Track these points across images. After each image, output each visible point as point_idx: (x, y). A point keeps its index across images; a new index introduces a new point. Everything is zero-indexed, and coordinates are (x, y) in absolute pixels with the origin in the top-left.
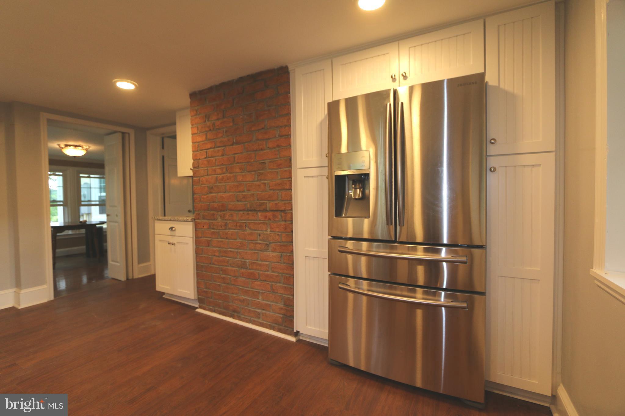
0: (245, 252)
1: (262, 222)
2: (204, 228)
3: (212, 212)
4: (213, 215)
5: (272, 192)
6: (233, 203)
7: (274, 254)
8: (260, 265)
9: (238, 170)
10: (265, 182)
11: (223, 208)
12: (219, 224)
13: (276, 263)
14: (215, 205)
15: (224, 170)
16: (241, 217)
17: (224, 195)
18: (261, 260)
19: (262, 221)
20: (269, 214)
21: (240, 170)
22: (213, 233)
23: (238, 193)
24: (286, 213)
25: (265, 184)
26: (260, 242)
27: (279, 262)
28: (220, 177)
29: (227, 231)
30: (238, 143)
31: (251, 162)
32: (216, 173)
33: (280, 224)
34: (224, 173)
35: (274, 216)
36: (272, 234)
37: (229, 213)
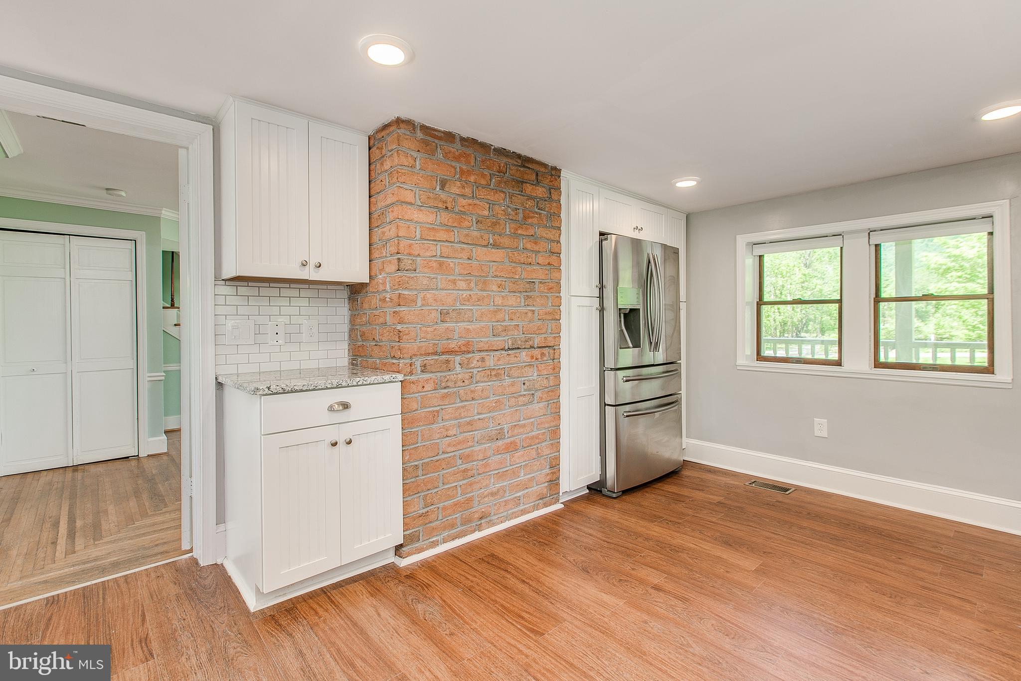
0: (501, 414)
1: (527, 364)
2: (425, 389)
3: (444, 357)
4: (448, 361)
5: (540, 322)
6: (487, 339)
7: (541, 405)
8: (524, 426)
9: (495, 288)
10: (534, 309)
11: (466, 350)
12: (460, 376)
13: (542, 417)
14: (453, 345)
15: (473, 285)
16: (499, 360)
17: (471, 327)
18: (524, 419)
19: (527, 362)
20: (537, 352)
21: (499, 287)
22: (444, 397)
23: (494, 324)
24: (554, 350)
25: (533, 311)
26: (525, 393)
27: (545, 415)
28: (464, 296)
29: (472, 387)
30: (496, 246)
31: (516, 279)
32: (457, 288)
33: (547, 364)
34: (470, 290)
35: (543, 354)
36: (539, 379)
37: (477, 356)
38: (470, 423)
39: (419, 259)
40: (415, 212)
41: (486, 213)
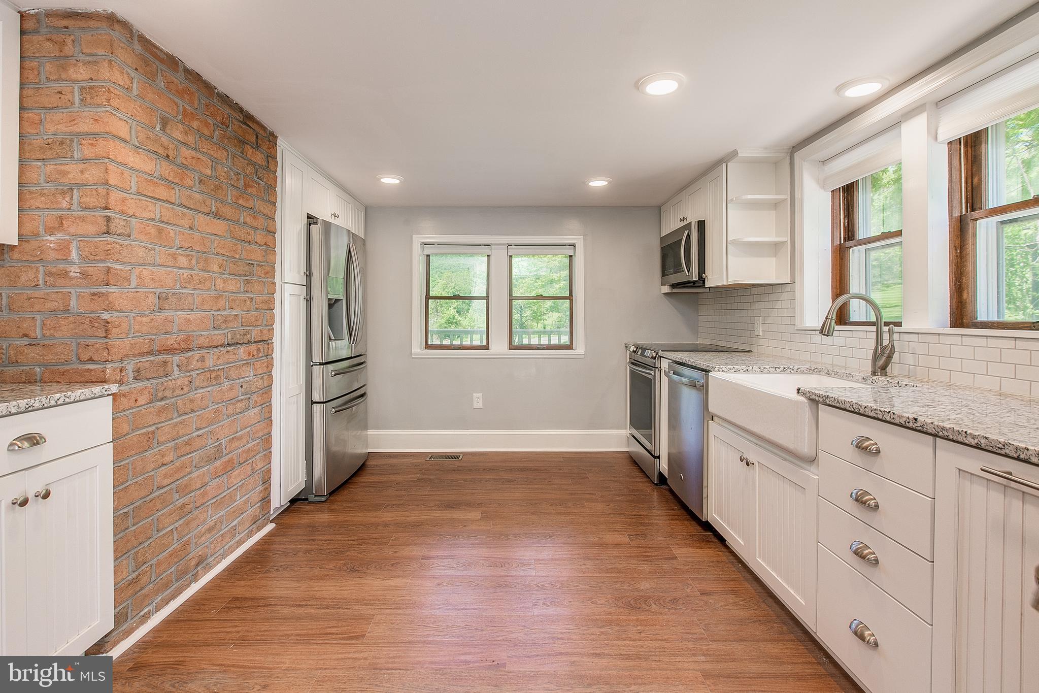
0: (220, 426)
1: (245, 362)
2: (139, 403)
3: (161, 357)
4: (165, 363)
5: (256, 313)
6: (207, 333)
7: (257, 410)
8: (240, 438)
9: (216, 268)
10: (252, 296)
11: (184, 347)
12: (178, 382)
13: (257, 425)
14: (171, 341)
15: (194, 262)
16: (218, 359)
17: (192, 316)
18: (242, 430)
19: (245, 360)
20: (253, 348)
21: (220, 267)
22: (164, 409)
23: (215, 313)
24: (268, 344)
25: (252, 298)
26: (242, 397)
27: (259, 422)
28: (185, 276)
29: (191, 395)
30: (217, 215)
31: (236, 258)
32: (177, 265)
33: (263, 361)
34: (191, 269)
35: (258, 350)
36: (255, 379)
37: (197, 354)
38: (188, 443)
39: (134, 220)
40: (130, 153)
41: (208, 172)
